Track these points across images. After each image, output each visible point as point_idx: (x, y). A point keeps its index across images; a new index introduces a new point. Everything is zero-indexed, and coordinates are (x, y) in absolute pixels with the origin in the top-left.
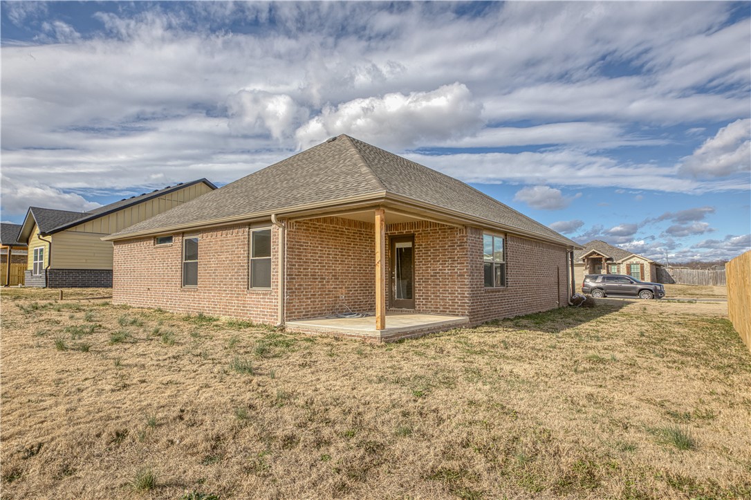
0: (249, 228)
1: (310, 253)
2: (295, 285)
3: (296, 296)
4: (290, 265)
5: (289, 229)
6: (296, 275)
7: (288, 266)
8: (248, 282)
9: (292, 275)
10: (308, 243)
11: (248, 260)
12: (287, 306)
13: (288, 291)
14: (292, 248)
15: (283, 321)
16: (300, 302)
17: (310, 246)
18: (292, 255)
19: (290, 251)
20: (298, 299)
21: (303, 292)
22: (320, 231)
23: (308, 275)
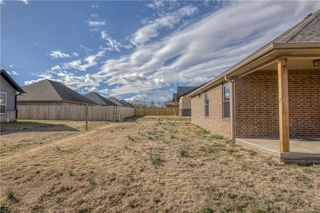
0: (223, 85)
1: (256, 96)
2: (242, 117)
3: (243, 123)
4: (238, 104)
5: (237, 83)
6: (243, 110)
7: (237, 105)
8: (223, 115)
9: (240, 110)
10: (253, 90)
11: (223, 102)
12: (236, 129)
13: (237, 120)
14: (240, 94)
15: (234, 137)
16: (248, 127)
17: (256, 92)
18: (240, 98)
19: (238, 96)
20: (246, 125)
21: (250, 121)
22: (264, 82)
23: (254, 110)
